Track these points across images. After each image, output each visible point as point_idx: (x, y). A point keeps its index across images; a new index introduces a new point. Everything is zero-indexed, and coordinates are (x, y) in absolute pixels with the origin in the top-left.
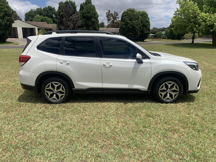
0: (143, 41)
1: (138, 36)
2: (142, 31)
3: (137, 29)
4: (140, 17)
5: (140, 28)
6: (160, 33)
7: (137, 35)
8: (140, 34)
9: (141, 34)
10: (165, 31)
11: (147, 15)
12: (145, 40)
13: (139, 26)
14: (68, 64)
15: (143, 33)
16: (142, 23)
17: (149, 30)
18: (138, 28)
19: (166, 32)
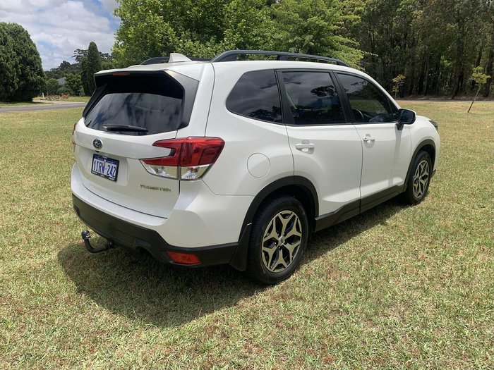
0: (29, 100)
1: (14, 88)
2: (23, 76)
3: (8, 69)
4: (10, 38)
5: (16, 66)
6: (53, 83)
7: (12, 85)
8: (18, 83)
9: (22, 83)
10: (65, 78)
11: (28, 36)
12: (35, 100)
13: (14, 63)
14: (311, 149)
15: (28, 80)
16: (18, 54)
17: (40, 73)
18: (10, 68)
19: (67, 80)
